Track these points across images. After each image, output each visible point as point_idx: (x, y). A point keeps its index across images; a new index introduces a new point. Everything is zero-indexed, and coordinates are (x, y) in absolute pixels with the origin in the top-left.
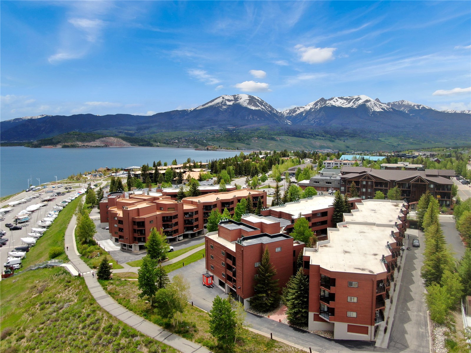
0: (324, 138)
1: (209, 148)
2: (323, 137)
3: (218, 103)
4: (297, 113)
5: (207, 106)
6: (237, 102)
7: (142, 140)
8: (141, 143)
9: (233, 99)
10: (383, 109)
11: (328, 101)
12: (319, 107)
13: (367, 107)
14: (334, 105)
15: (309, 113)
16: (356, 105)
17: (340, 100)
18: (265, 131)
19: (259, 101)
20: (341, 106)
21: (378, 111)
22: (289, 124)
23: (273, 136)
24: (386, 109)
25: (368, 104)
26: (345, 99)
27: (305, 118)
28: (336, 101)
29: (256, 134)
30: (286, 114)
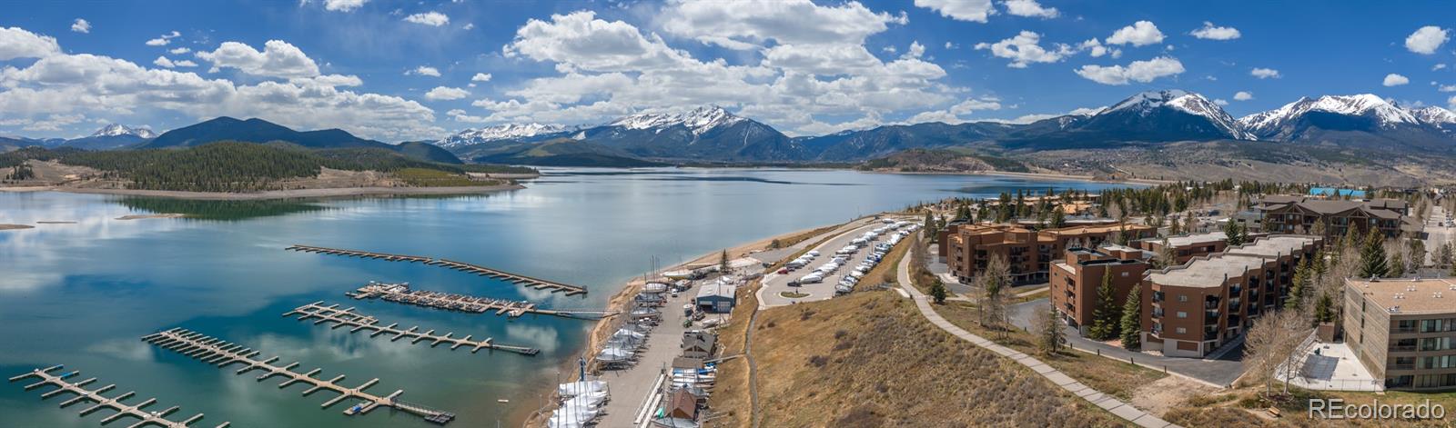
0: (1307, 164)
1: (1116, 177)
2: (1306, 161)
3: (1136, 105)
4: (1266, 121)
5: (1118, 108)
6: (1168, 103)
7: (1013, 163)
8: (1011, 168)
9: (1161, 98)
10: (1403, 119)
11: (1316, 103)
12: (1300, 112)
13: (1377, 113)
14: (1325, 108)
15: (1284, 121)
16: (1361, 109)
17: (1334, 101)
18: (1210, 151)
19: (1202, 101)
20: (1337, 111)
21: (1395, 121)
22: (1253, 139)
23: (1224, 160)
24: (1407, 119)
25: (1379, 110)
26: (1343, 100)
27: (1279, 130)
28: (1328, 102)
29: (1196, 155)
30: (1247, 123)
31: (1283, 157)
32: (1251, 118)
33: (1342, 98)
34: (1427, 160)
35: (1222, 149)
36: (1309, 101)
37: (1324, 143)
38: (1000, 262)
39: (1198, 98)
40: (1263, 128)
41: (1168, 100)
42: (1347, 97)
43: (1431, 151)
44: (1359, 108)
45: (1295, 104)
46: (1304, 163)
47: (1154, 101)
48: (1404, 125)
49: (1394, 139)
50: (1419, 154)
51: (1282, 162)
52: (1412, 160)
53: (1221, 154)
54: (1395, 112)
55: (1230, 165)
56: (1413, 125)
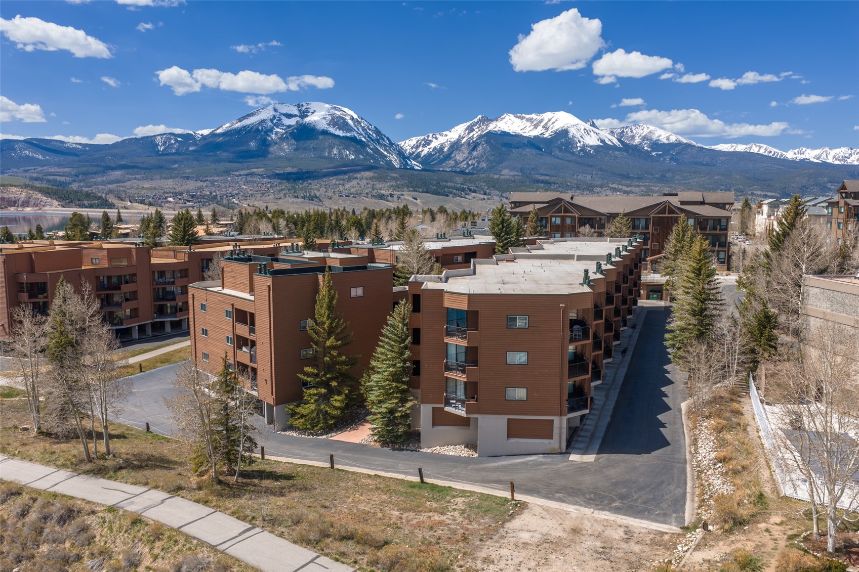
2: (485, 194)
3: (263, 121)
6: (307, 120)
7: (88, 195)
9: (298, 113)
10: (603, 141)
11: (495, 123)
12: (475, 134)
13: (570, 135)
14: (506, 130)
15: (456, 146)
16: (550, 131)
17: (518, 121)
18: (365, 181)
19: (352, 118)
20: (521, 132)
21: (591, 144)
22: (416, 168)
23: (383, 192)
24: (607, 141)
25: (573, 131)
26: (528, 120)
27: (448, 156)
28: (510, 122)
29: (347, 186)
30: (408, 148)
31: (457, 189)
32: (413, 141)
33: (527, 116)
34: (634, 189)
35: (381, 179)
36: (486, 120)
37: (505, 172)
38: (76, 298)
39: (347, 115)
40: (429, 155)
41: (307, 116)
42: (534, 116)
43: (638, 178)
44: (547, 129)
45: (468, 124)
46: (483, 196)
47: (289, 116)
48: (604, 148)
49: (591, 166)
50: (624, 182)
51: (455, 195)
52: (615, 190)
53: (379, 185)
54: (592, 134)
55: (390, 198)
56: (614, 147)
